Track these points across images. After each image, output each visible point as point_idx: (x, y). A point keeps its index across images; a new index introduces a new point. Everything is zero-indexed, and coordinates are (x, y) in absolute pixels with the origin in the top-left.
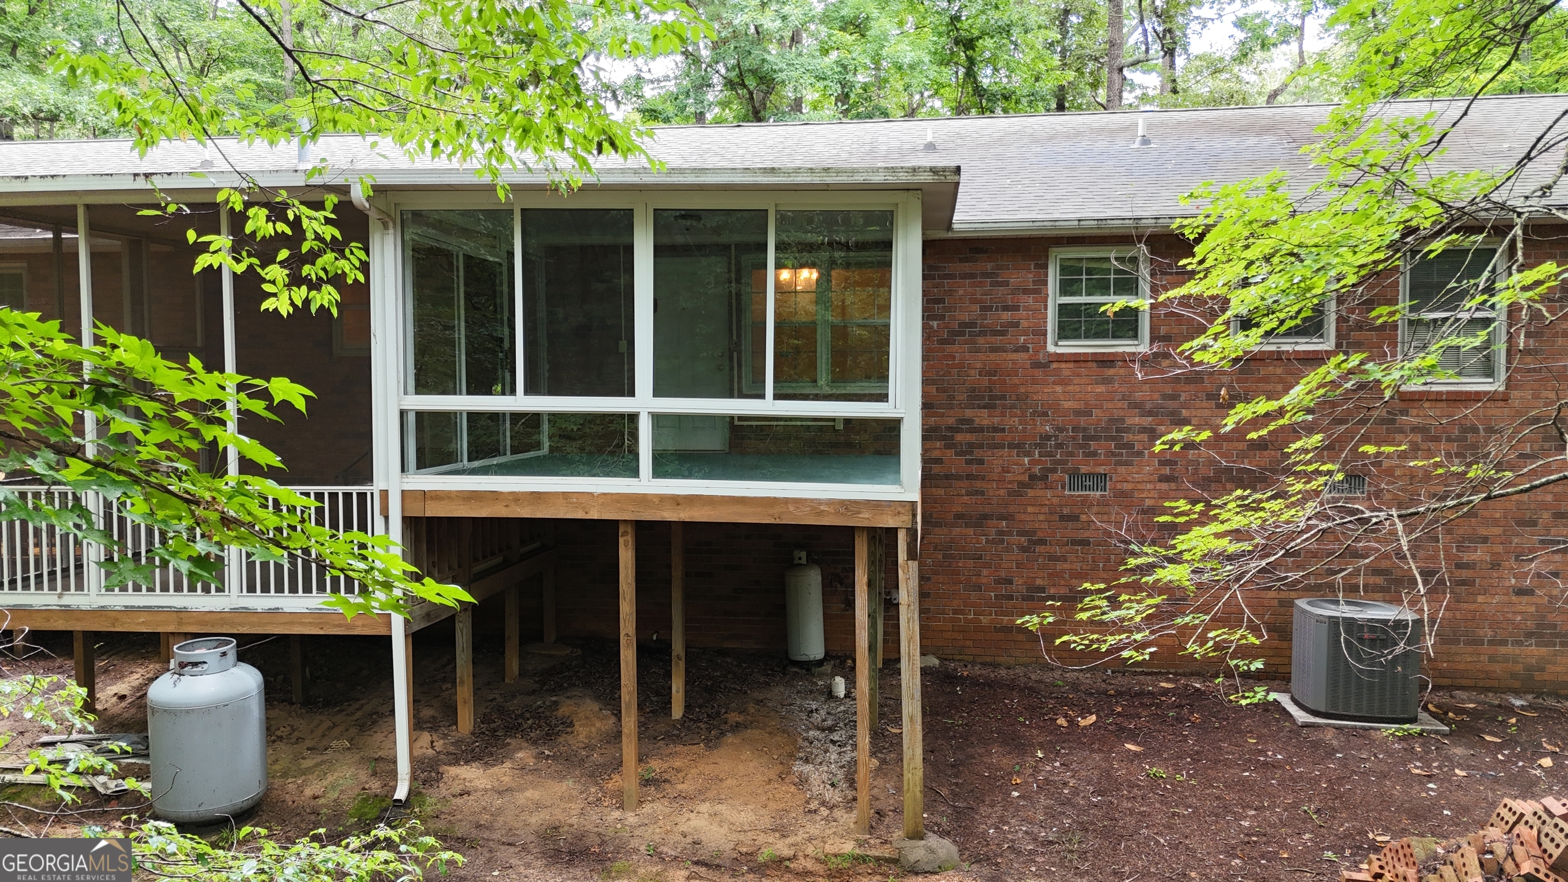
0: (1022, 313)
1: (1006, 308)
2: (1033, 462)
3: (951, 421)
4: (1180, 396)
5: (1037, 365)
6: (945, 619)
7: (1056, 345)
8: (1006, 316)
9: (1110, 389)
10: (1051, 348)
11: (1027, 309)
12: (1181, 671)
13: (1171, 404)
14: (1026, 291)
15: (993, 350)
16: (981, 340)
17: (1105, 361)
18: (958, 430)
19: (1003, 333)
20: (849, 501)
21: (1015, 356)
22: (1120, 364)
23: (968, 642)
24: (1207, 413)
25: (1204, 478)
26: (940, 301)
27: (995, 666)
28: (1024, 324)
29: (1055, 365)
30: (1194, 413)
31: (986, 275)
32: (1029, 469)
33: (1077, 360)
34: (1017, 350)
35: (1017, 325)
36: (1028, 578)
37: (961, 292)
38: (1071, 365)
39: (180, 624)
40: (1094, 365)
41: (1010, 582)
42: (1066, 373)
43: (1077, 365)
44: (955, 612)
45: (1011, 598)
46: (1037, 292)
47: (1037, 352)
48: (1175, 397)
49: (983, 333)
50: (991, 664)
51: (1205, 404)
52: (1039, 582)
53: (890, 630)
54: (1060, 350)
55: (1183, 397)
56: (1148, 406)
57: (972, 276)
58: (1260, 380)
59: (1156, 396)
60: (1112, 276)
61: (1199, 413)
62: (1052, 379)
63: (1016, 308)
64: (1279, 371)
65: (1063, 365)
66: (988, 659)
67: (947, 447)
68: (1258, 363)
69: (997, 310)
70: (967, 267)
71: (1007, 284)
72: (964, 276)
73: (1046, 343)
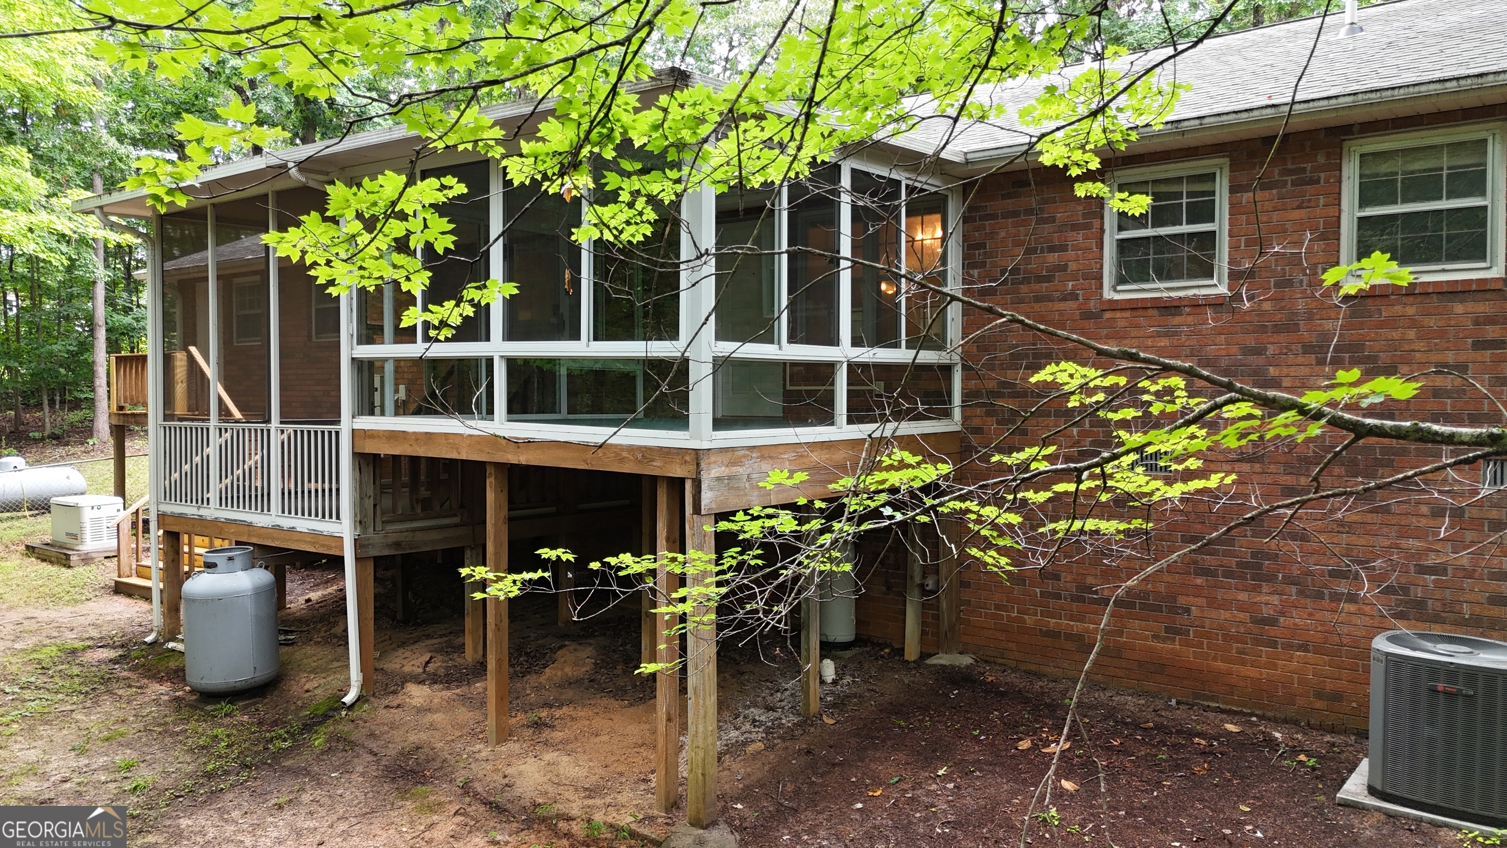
0: (1071, 253)
1: (1052, 249)
2: (1083, 434)
3: (991, 385)
4: (1265, 349)
5: (1088, 315)
6: (986, 614)
7: (1115, 291)
8: (1053, 258)
9: (1176, 343)
10: (1108, 294)
11: (1076, 248)
12: (1270, 714)
13: (1253, 360)
14: (1075, 227)
15: (1038, 299)
16: (1024, 288)
17: (1169, 308)
18: (998, 395)
19: (1048, 279)
20: (645, 447)
21: (1062, 305)
22: (1187, 309)
23: (1010, 644)
24: (1304, 371)
25: (1300, 459)
26: (981, 246)
27: (1039, 676)
28: (1072, 266)
29: (1107, 315)
30: (1285, 371)
31: (1030, 211)
32: (1078, 442)
33: (1134, 307)
34: (1064, 299)
35: (1064, 268)
36: (1078, 574)
37: (1003, 234)
38: (1127, 314)
39: (249, 535)
40: (1155, 312)
41: (1057, 577)
42: (1121, 323)
43: (1135, 313)
44: (998, 607)
45: (1058, 596)
46: (1088, 226)
47: (1086, 299)
48: (1259, 351)
49: (1026, 281)
50: (1035, 674)
51: (1300, 359)
52: (1090, 580)
53: (930, 620)
54: (1117, 297)
55: (1271, 350)
56: (1224, 363)
57: (1015, 214)
58: (1381, 325)
59: (1234, 349)
60: (1184, 201)
61: (1293, 371)
62: (1105, 331)
63: (1063, 248)
64: (1411, 311)
65: (1118, 315)
66: (1033, 668)
67: (988, 414)
68: (1378, 301)
69: (1042, 252)
70: (1010, 204)
71: (1053, 220)
72: (1007, 215)
73: (1101, 286)
